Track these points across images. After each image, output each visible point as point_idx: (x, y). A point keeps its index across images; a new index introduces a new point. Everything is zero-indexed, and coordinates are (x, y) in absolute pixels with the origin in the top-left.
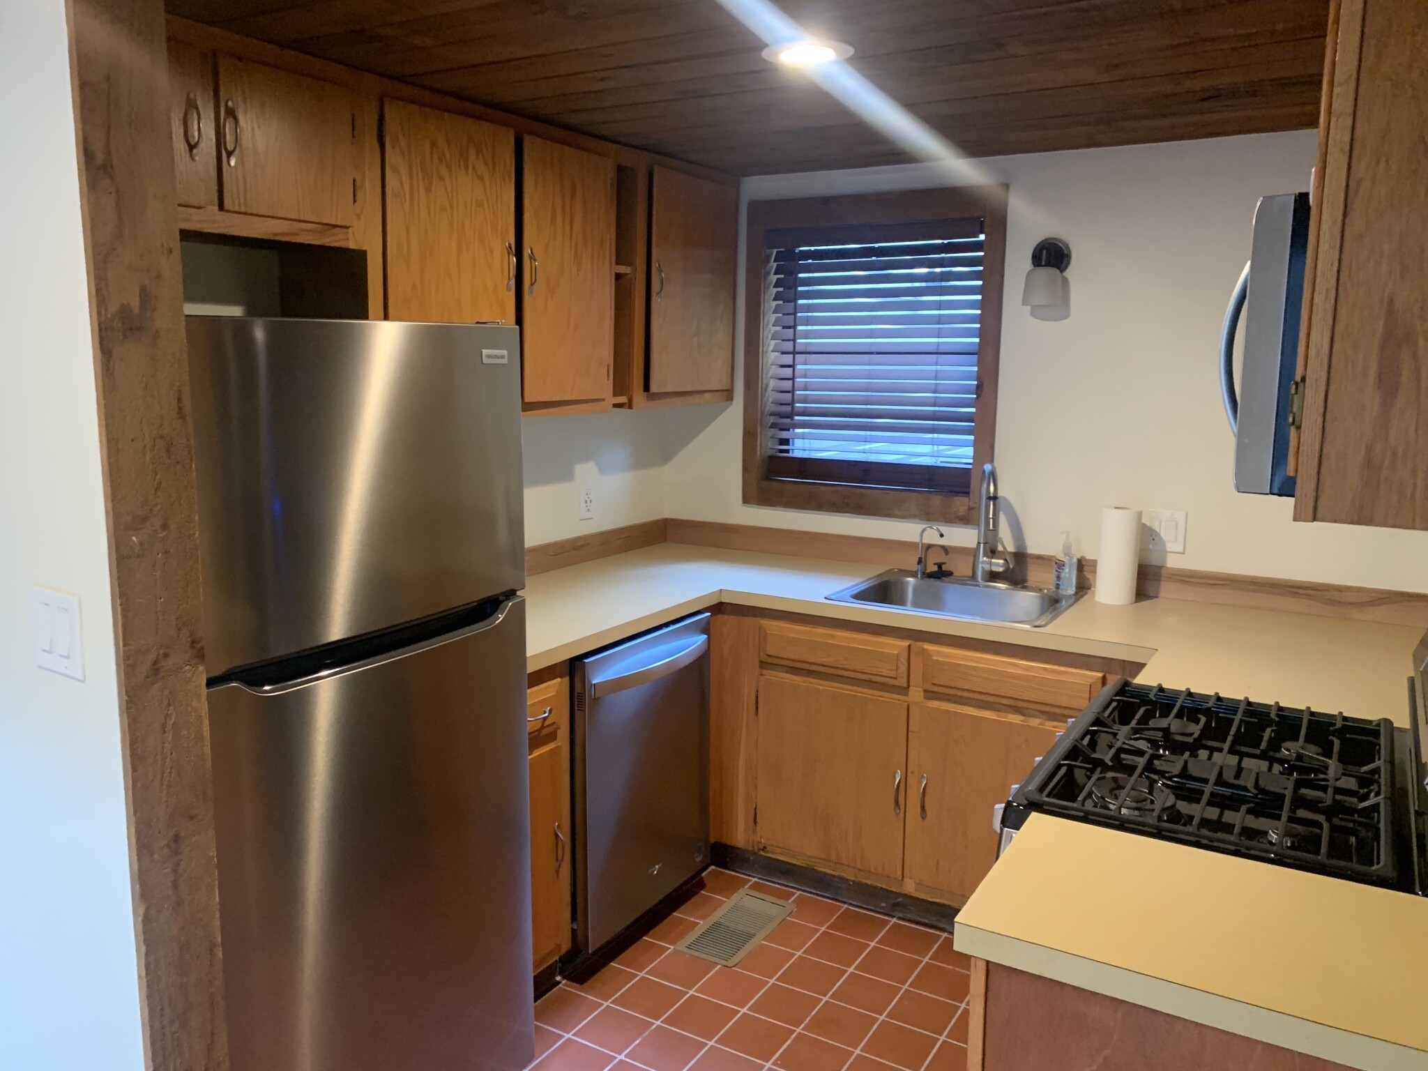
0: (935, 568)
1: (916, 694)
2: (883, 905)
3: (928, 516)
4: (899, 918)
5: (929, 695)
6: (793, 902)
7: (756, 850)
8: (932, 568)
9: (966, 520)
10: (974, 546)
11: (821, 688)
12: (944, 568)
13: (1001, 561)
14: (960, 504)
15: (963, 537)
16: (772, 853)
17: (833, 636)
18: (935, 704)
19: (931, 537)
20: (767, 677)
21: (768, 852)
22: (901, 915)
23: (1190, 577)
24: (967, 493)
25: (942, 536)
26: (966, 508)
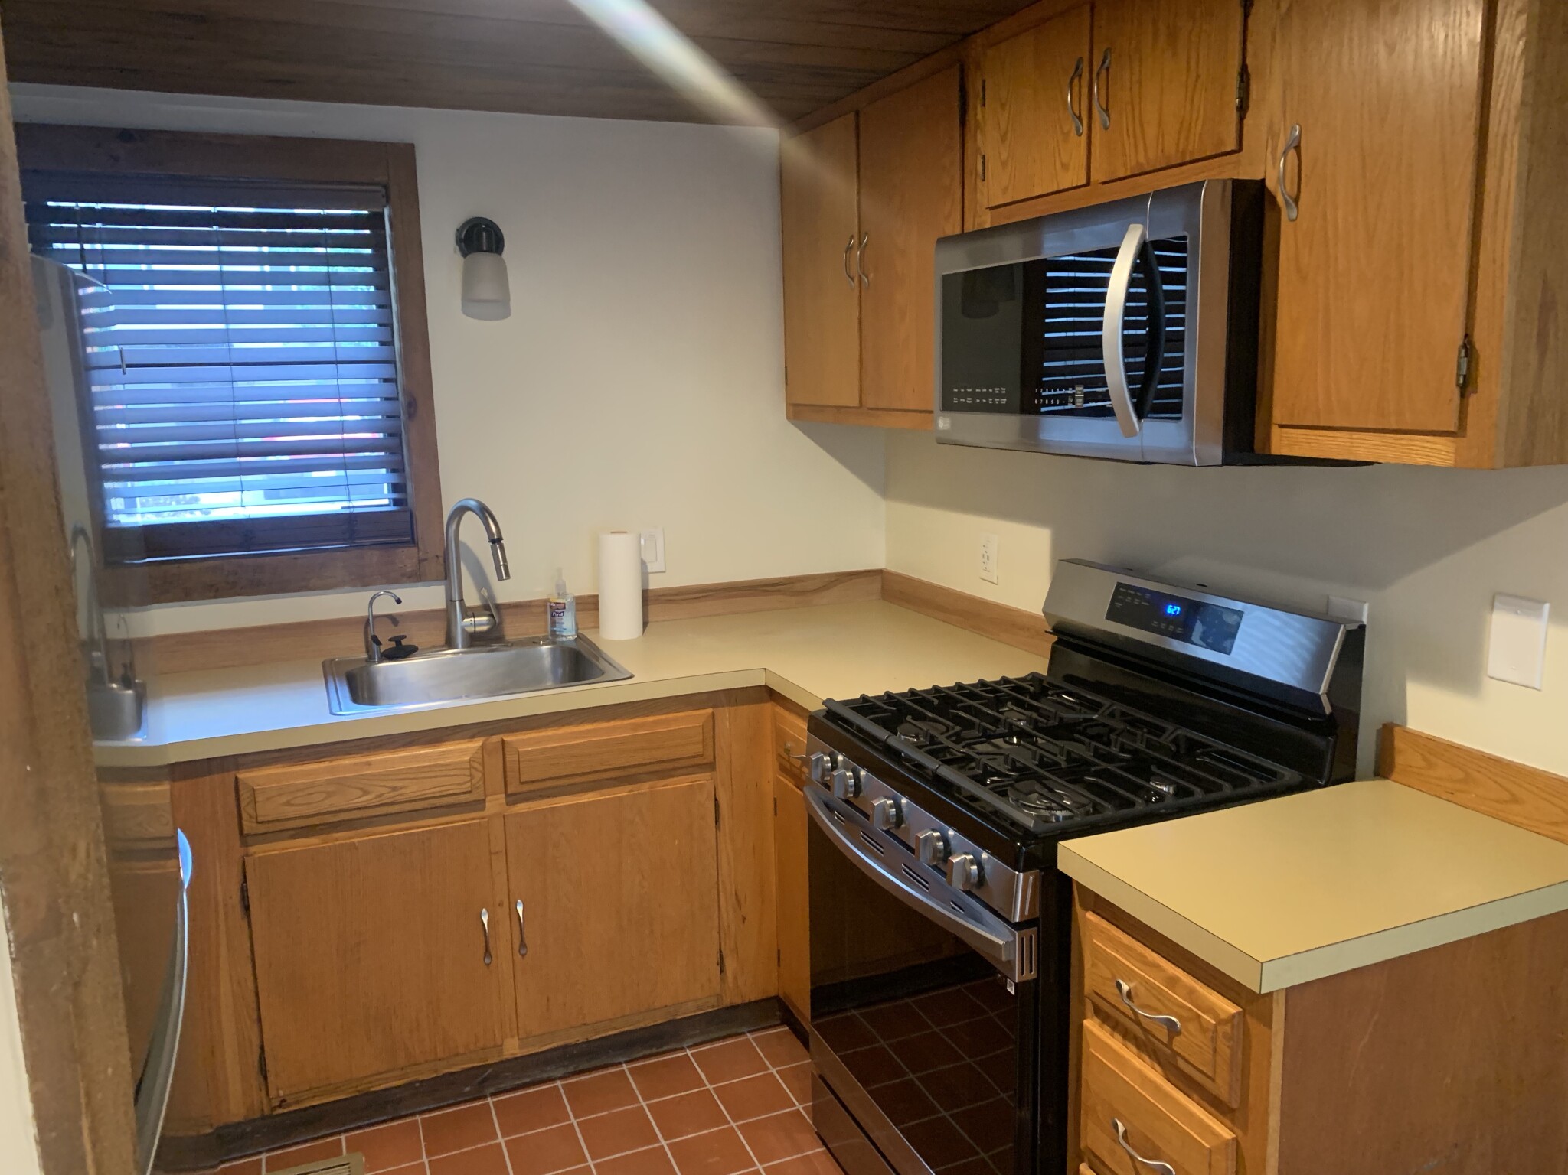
0: (393, 644)
1: (495, 804)
2: (467, 1089)
3: (361, 580)
4: (493, 1095)
5: (512, 799)
6: (347, 1152)
7: (267, 1112)
8: (386, 645)
9: (417, 576)
10: (442, 605)
11: (355, 840)
12: (404, 642)
13: (485, 619)
14: (406, 557)
15: (425, 597)
16: (297, 1102)
17: (368, 764)
18: (522, 807)
19: (385, 605)
20: (261, 855)
21: (290, 1105)
22: (492, 1090)
23: (677, 595)
24: (413, 542)
25: (399, 601)
26: (415, 561)
